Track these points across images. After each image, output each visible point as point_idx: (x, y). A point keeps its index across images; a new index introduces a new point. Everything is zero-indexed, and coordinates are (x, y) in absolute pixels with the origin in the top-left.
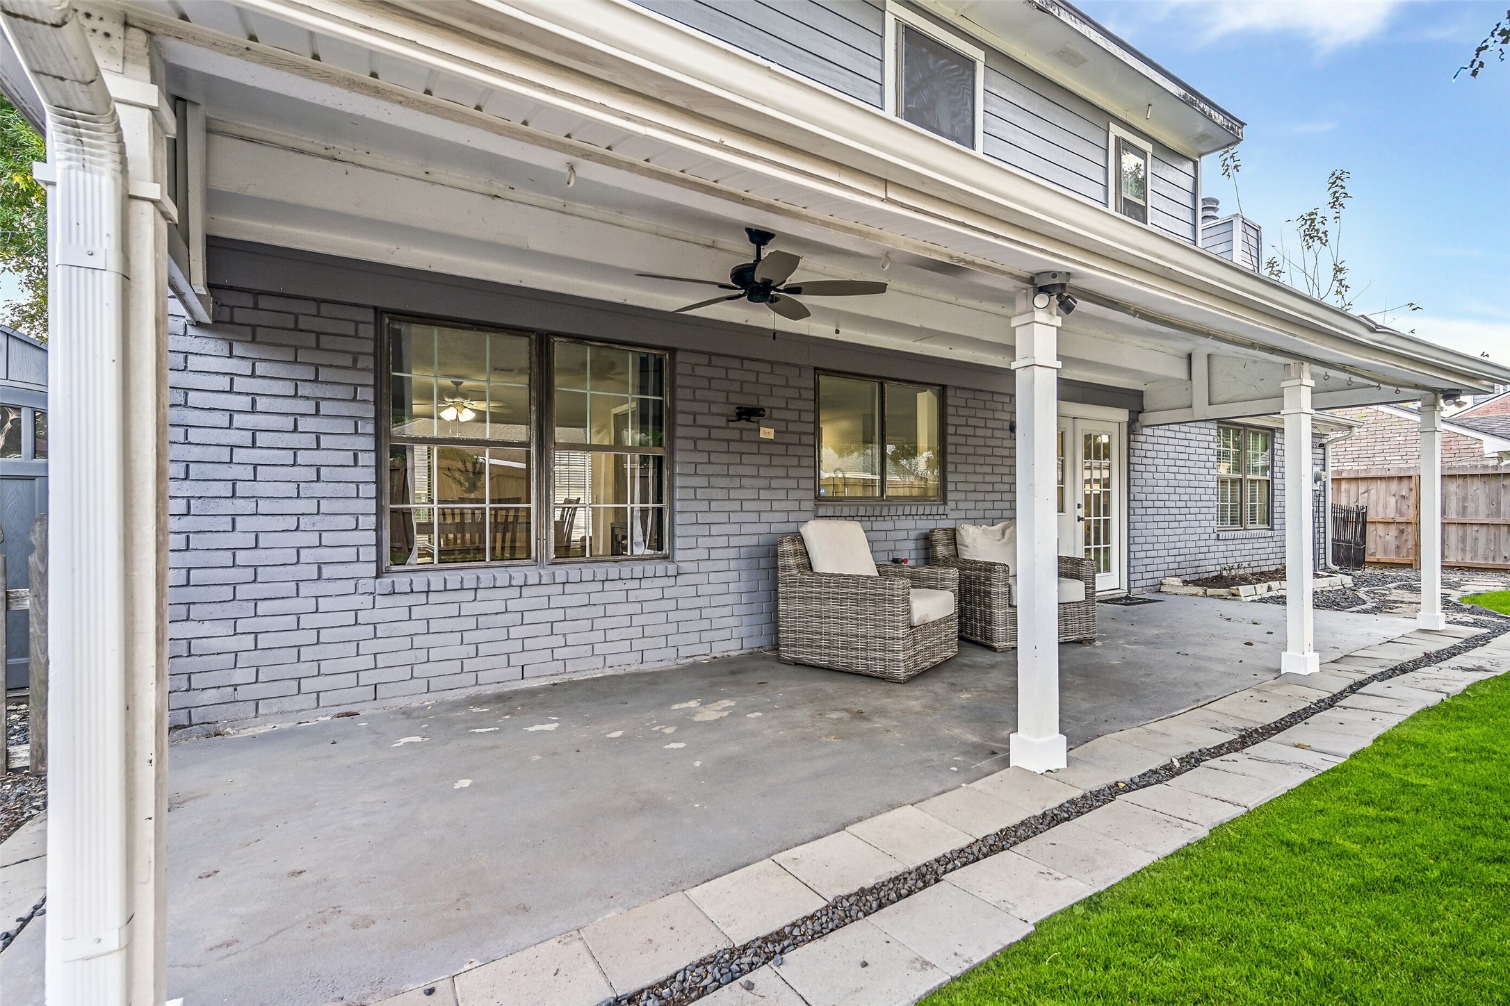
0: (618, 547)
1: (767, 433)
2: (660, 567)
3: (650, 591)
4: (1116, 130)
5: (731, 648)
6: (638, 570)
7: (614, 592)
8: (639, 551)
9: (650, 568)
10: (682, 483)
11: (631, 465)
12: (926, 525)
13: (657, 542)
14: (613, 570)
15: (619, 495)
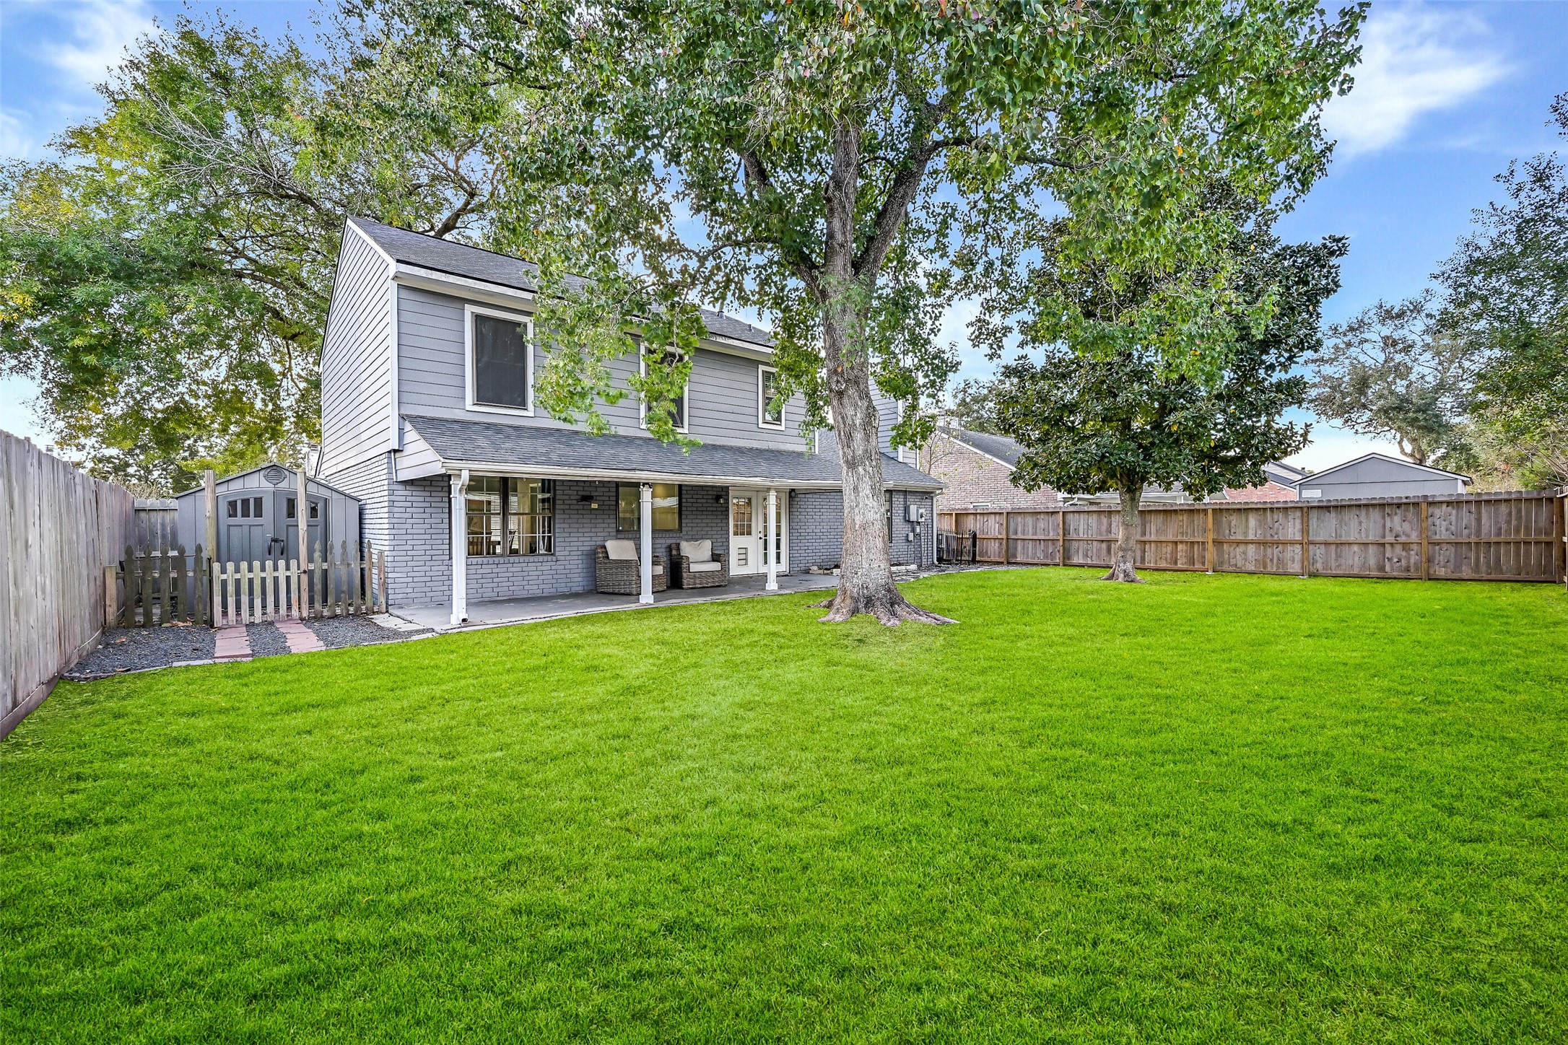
0: (533, 550)
1: (594, 506)
2: (550, 558)
3: (546, 567)
4: (761, 368)
5: (580, 589)
6: (541, 559)
7: (532, 567)
8: (542, 552)
9: (545, 558)
10: (559, 526)
11: (539, 518)
12: (669, 541)
13: (549, 549)
14: (531, 559)
15: (533, 531)
